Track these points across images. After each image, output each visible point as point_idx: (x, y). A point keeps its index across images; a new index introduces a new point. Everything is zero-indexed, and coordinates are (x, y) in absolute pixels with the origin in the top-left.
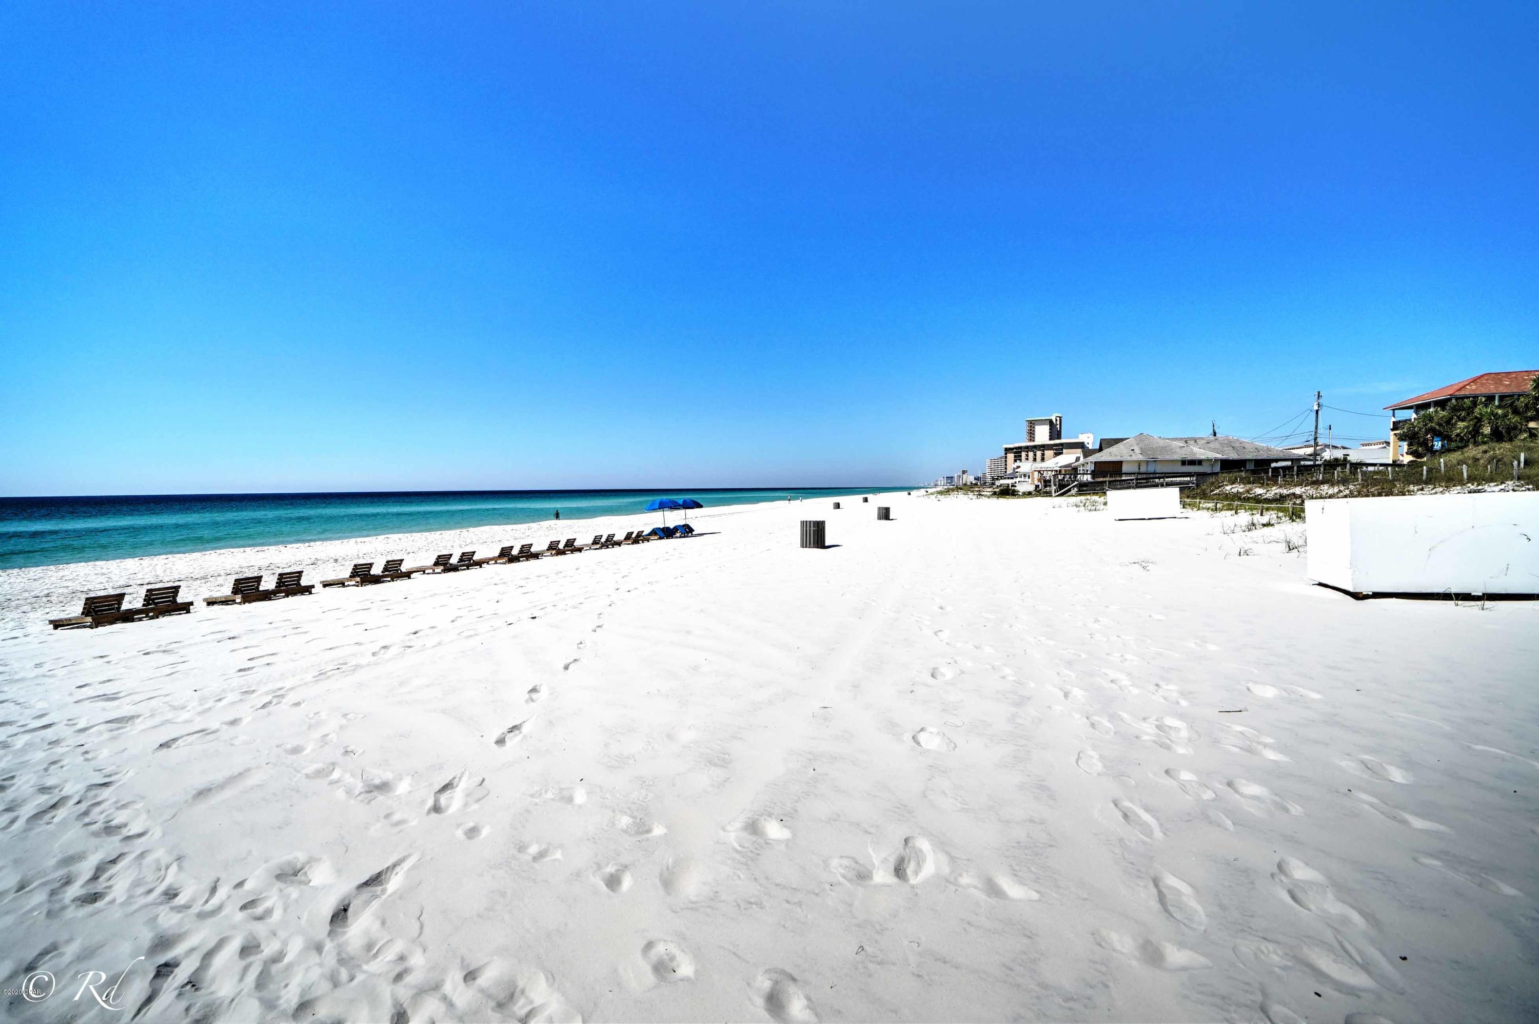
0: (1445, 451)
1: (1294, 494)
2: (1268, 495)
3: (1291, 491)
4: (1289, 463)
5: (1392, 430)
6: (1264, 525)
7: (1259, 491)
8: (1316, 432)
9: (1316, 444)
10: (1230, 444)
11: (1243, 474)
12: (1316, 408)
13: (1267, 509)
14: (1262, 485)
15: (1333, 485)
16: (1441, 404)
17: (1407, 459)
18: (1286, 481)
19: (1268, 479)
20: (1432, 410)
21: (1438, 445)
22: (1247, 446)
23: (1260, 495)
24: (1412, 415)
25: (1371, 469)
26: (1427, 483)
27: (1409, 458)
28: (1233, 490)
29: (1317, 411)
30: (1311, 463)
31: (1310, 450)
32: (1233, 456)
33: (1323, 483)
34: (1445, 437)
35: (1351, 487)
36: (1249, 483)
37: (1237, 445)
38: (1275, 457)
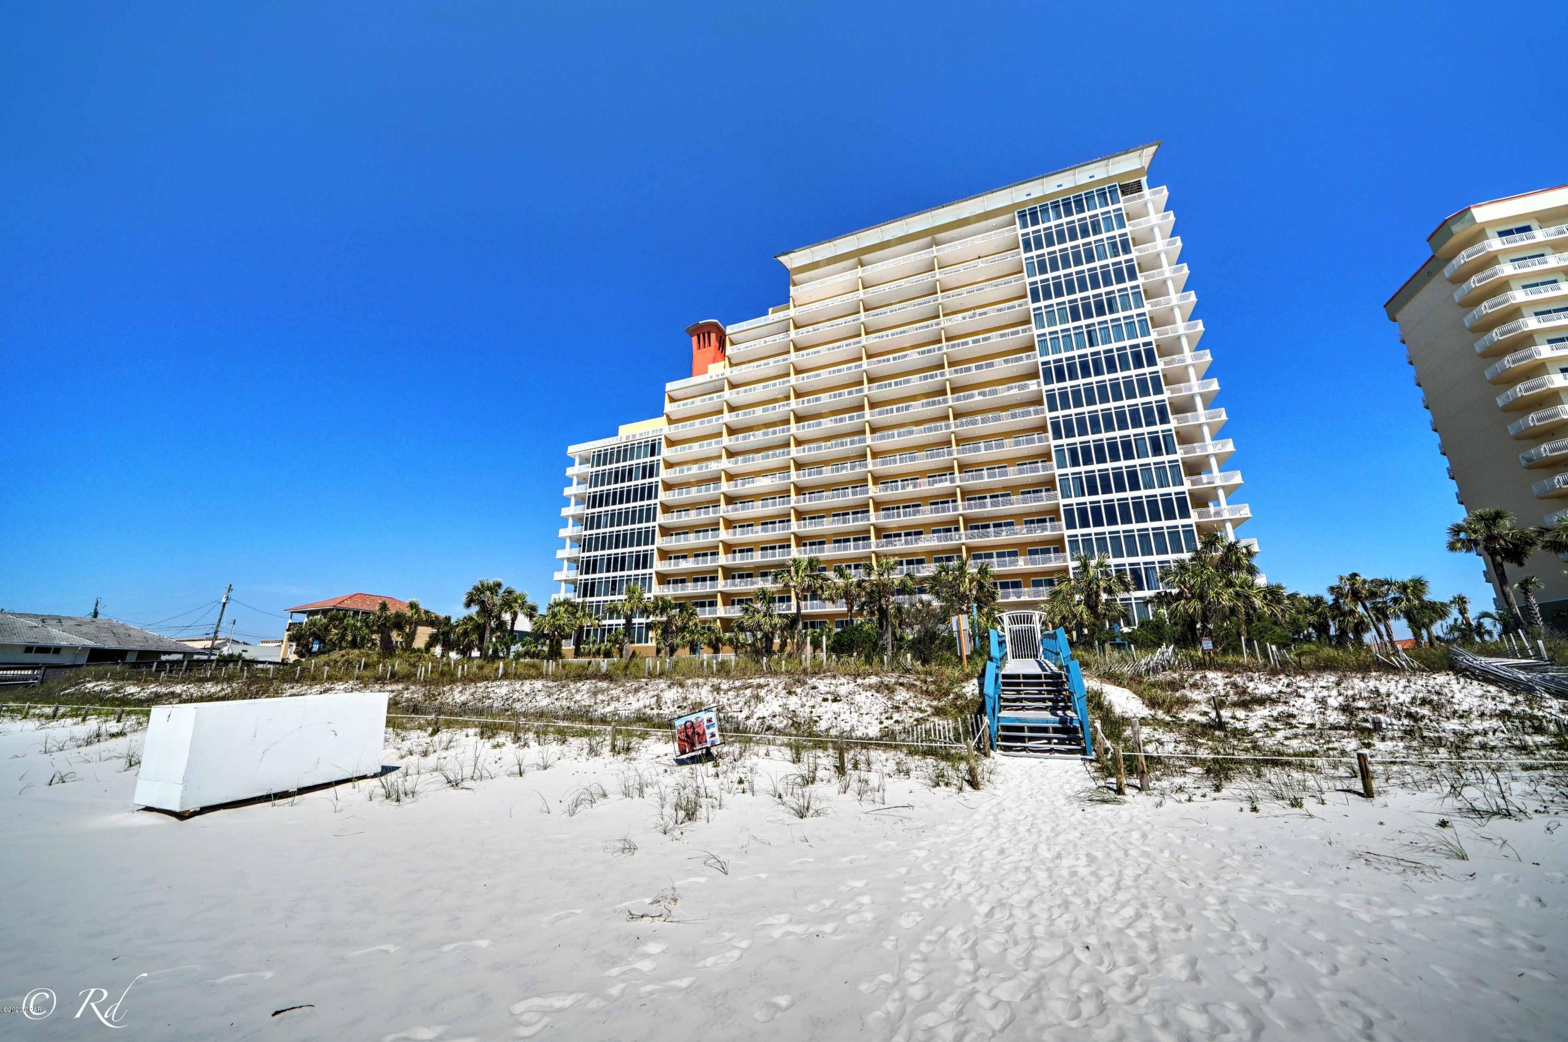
0: (321, 652)
1: (173, 693)
2: (142, 694)
3: (171, 689)
4: (180, 657)
5: (288, 630)
6: (113, 736)
7: (131, 689)
8: (218, 626)
9: (216, 638)
10: (112, 630)
11: (118, 668)
12: (224, 600)
13: (129, 713)
14: (138, 682)
15: (217, 683)
16: (325, 612)
17: (293, 658)
18: (171, 677)
19: (150, 674)
20: (319, 617)
21: (316, 647)
22: (132, 632)
23: (132, 694)
24: (304, 619)
25: (260, 666)
26: (297, 682)
27: (295, 657)
28: (96, 689)
29: (225, 604)
30: (205, 657)
31: (208, 644)
32: (112, 644)
33: (208, 680)
34: (322, 641)
35: (234, 685)
36: (123, 679)
37: (121, 631)
38: (166, 649)
